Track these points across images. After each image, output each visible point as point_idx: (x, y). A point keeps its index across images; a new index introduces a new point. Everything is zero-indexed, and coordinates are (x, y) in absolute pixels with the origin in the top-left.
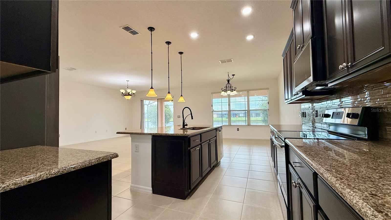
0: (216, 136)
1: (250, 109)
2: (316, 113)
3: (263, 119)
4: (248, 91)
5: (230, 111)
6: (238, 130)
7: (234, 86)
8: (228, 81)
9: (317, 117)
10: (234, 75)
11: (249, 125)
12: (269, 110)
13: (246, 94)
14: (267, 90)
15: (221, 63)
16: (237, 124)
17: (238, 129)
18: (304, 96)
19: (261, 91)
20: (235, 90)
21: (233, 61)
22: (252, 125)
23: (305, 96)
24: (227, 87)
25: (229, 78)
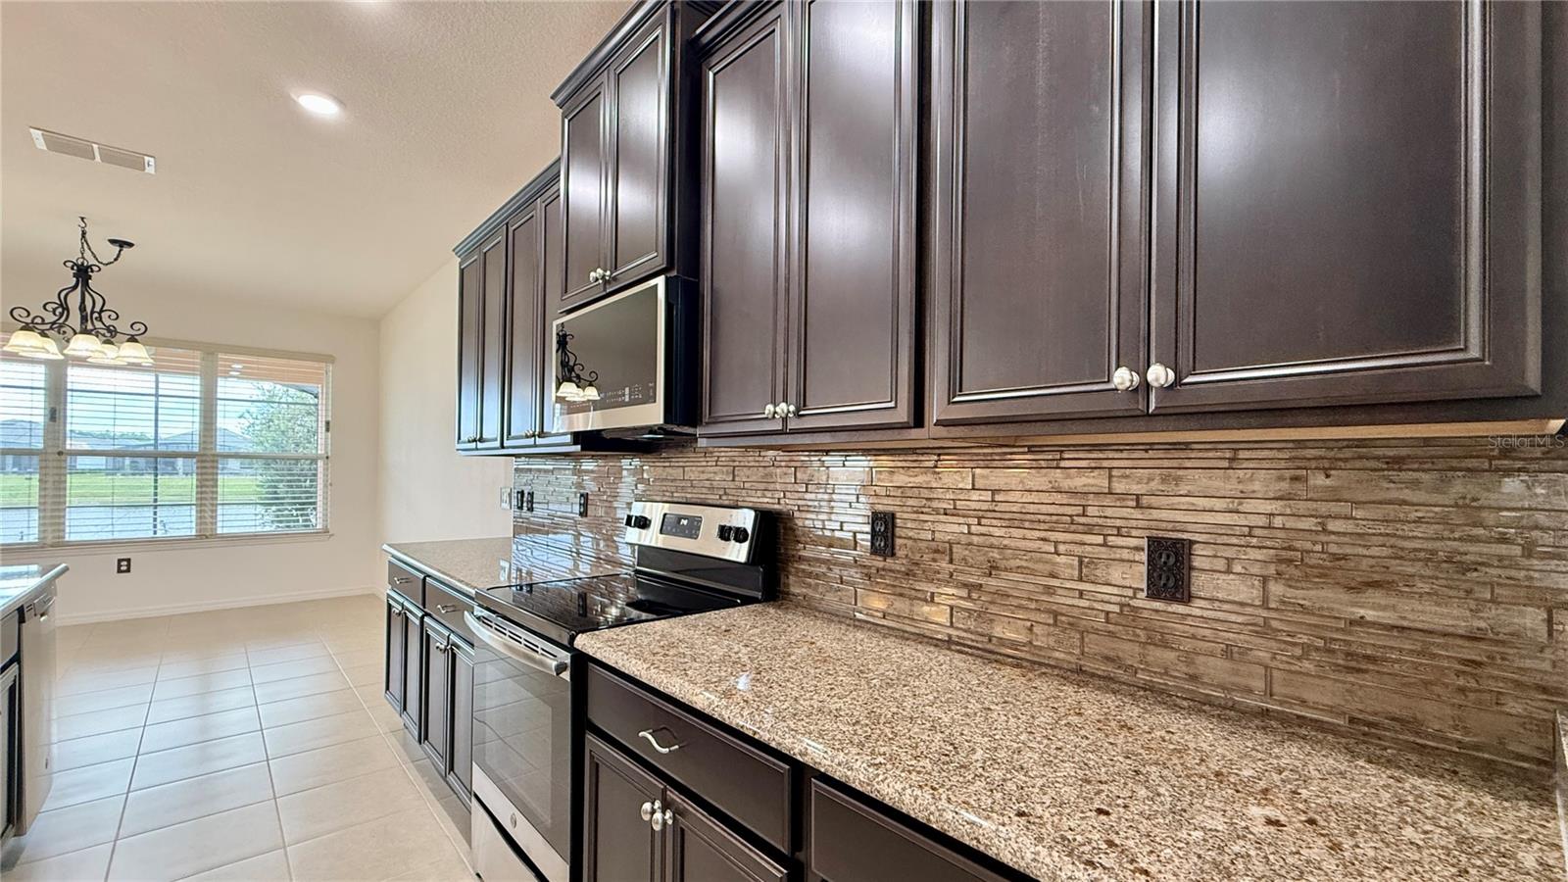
0: (17, 659)
1: (219, 450)
2: (582, 502)
3: (264, 490)
4: (210, 351)
5: (60, 453)
6: (124, 566)
7: (126, 312)
8: (83, 273)
9: (586, 516)
10: (130, 245)
11: (206, 535)
12: (327, 458)
13: (194, 363)
14: (324, 365)
15: (41, 144)
16: (117, 536)
17: (129, 560)
18: (579, 447)
19: (292, 362)
20: (132, 339)
21: (150, 170)
22: (223, 537)
23: (582, 449)
24: (65, 308)
25: (88, 254)
